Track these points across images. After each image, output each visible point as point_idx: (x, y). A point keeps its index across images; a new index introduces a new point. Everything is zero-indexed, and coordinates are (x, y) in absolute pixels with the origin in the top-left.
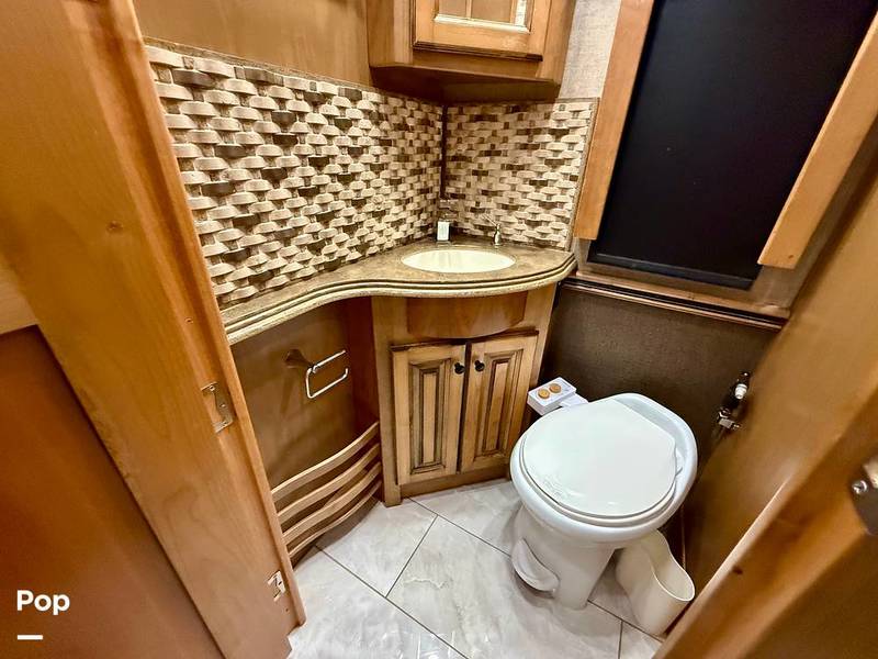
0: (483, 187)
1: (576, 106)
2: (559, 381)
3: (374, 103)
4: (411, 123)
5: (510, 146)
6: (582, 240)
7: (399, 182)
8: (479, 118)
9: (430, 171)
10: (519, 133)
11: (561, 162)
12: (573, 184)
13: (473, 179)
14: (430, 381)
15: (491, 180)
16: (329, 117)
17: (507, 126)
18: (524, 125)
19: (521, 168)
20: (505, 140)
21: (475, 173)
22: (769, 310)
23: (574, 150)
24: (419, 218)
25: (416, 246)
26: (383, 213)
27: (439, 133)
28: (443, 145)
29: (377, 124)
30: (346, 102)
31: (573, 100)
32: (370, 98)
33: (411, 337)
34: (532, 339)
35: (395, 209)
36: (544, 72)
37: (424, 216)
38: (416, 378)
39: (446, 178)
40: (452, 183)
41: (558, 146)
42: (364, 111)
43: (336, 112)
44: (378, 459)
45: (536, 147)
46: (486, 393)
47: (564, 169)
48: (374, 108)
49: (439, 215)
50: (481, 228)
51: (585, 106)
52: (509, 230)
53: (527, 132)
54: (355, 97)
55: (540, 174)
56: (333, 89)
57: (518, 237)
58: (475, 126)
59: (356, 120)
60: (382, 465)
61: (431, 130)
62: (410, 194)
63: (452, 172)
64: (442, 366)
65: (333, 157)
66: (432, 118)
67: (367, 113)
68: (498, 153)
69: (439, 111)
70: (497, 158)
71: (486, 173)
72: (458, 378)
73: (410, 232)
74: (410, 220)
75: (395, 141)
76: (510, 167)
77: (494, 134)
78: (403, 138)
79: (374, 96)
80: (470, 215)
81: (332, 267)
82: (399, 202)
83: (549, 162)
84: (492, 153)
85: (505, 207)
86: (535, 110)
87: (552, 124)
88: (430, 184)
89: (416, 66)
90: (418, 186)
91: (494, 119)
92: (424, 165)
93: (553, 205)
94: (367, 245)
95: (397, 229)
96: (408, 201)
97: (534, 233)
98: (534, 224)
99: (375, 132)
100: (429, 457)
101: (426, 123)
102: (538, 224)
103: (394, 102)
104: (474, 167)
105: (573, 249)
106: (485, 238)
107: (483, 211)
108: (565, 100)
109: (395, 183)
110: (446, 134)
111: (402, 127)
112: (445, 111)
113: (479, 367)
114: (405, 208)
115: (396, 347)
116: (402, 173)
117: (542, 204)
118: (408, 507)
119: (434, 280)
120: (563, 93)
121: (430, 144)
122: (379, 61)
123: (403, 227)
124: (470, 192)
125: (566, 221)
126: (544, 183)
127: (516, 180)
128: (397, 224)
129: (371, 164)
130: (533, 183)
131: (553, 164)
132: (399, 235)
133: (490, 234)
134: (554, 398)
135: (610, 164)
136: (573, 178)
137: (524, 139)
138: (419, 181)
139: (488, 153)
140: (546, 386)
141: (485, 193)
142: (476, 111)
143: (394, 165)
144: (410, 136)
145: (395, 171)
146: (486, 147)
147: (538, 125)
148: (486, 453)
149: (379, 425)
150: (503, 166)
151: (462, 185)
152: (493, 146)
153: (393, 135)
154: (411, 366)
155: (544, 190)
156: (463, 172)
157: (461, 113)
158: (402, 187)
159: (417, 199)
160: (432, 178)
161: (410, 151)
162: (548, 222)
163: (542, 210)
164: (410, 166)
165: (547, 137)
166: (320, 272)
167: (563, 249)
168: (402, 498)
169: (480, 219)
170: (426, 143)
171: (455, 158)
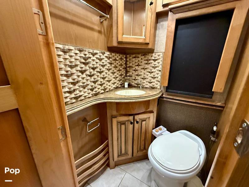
0: (136, 73)
1: (159, 54)
2: (161, 127)
3: (108, 55)
4: (117, 59)
5: (143, 64)
6: (164, 87)
7: (114, 73)
8: (135, 57)
9: (123, 70)
10: (145, 60)
11: (156, 67)
12: (160, 72)
13: (134, 72)
14: (123, 127)
15: (138, 72)
16: (97, 58)
17: (142, 59)
18: (146, 59)
19: (146, 69)
20: (142, 62)
21: (134, 70)
22: (219, 104)
23: (159, 64)
24: (120, 82)
25: (119, 89)
26: (110, 81)
27: (125, 61)
28: (126, 64)
29: (109, 59)
30: (101, 55)
31: (158, 52)
32: (107, 54)
33: (117, 114)
34: (152, 114)
35: (113, 80)
36: (150, 46)
37: (121, 81)
38: (119, 126)
39: (127, 72)
40: (128, 73)
41: (155, 63)
42: (106, 56)
43: (98, 57)
44: (108, 152)
45: (149, 64)
46: (140, 131)
47: (157, 69)
48: (108, 56)
49: (125, 81)
50: (137, 84)
51: (161, 53)
52: (144, 84)
53: (147, 60)
54: (103, 53)
55: (151, 70)
56: (98, 52)
57: (146, 86)
58: (134, 59)
59: (104, 59)
60: (109, 154)
61: (122, 60)
62: (117, 76)
63: (128, 70)
64: (126, 122)
65: (97, 67)
66: (123, 58)
67: (106, 57)
68: (140, 65)
69: (125, 56)
70: (140, 67)
71: (137, 70)
72: (131, 126)
73: (117, 85)
74: (117, 82)
75: (113, 63)
76: (143, 69)
77: (139, 61)
78: (116, 62)
79: (108, 53)
80: (133, 81)
81: (96, 95)
82: (114, 78)
83: (153, 67)
84: (138, 65)
85: (143, 78)
86: (148, 55)
87: (153, 58)
88: (123, 73)
89: (118, 46)
90: (119, 74)
91: (138, 57)
92: (121, 69)
93: (155, 78)
94: (106, 89)
95: (114, 85)
96: (117, 78)
97: (151, 85)
98: (151, 83)
99: (108, 61)
100: (123, 152)
101: (121, 59)
102: (151, 82)
103: (113, 54)
104: (134, 69)
105: (162, 88)
106: (138, 87)
107: (137, 80)
108: (156, 53)
109: (113, 73)
110: (126, 61)
111: (115, 60)
112: (126, 56)
113: (137, 122)
114: (116, 79)
115: (113, 117)
116: (115, 71)
117: (152, 77)
118: (117, 169)
119: (124, 97)
120: (155, 51)
121: (123, 64)
122: (109, 45)
123: (116, 84)
124: (133, 75)
125: (159, 81)
126: (152, 72)
127: (145, 72)
128: (114, 83)
129: (107, 69)
130: (149, 72)
131: (154, 68)
132: (114, 86)
133: (139, 86)
134: (160, 132)
135: (169, 67)
136: (160, 71)
137: (146, 62)
138: (120, 72)
139: (137, 66)
140: (157, 128)
141: (137, 75)
142: (134, 56)
143: (113, 69)
144: (117, 62)
145: (114, 70)
146: (137, 64)
147: (150, 58)
148: (141, 150)
149: (108, 141)
150: (141, 68)
151: (131, 73)
152: (138, 64)
153: (113, 62)
154: (118, 122)
155: (152, 74)
156: (131, 70)
157: (130, 56)
158: (115, 74)
159: (119, 77)
160: (123, 72)
161: (117, 65)
162: (154, 82)
163: (152, 79)
164: (117, 69)
165: (152, 61)
166: (93, 96)
167: (159, 89)
168: (115, 166)
169: (136, 82)
170: (121, 63)
171: (129, 67)
